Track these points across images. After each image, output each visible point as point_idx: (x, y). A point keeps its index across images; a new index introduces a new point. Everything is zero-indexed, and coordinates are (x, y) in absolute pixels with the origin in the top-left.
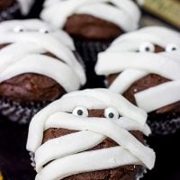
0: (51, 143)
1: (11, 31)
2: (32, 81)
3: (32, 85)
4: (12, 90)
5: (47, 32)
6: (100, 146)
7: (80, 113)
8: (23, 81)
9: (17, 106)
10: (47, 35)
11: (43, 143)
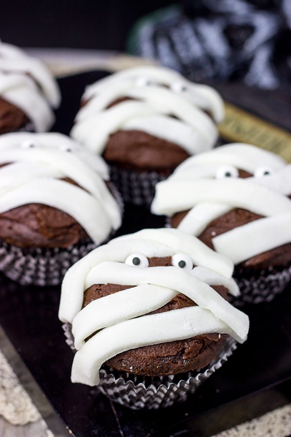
0: (95, 305)
1: (18, 146)
2: (39, 215)
3: (39, 220)
4: (10, 228)
5: (69, 150)
6: (169, 306)
7: (137, 262)
8: (27, 216)
9: (16, 253)
10: (68, 154)
11: (83, 307)
